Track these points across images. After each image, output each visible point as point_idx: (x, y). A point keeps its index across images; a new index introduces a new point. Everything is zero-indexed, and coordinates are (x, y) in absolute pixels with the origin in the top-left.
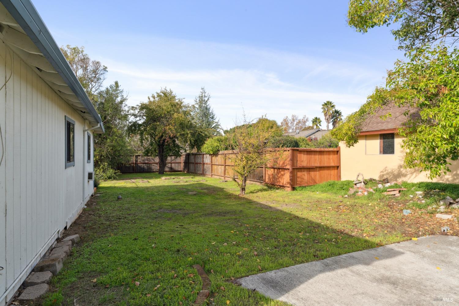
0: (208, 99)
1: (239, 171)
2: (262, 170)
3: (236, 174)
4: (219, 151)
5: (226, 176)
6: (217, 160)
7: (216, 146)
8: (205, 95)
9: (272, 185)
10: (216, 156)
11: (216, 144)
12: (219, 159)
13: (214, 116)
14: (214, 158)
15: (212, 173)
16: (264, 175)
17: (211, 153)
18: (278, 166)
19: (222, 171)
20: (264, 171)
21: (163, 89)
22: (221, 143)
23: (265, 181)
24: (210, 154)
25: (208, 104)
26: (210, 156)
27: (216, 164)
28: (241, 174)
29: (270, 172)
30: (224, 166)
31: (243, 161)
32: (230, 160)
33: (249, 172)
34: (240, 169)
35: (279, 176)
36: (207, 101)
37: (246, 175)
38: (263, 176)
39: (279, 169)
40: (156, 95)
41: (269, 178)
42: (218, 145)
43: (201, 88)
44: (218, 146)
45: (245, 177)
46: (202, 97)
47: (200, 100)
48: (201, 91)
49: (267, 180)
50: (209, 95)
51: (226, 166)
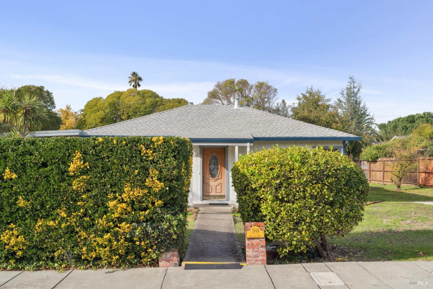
0: (359, 90)
1: (396, 174)
2: (417, 174)
3: (393, 176)
4: (377, 158)
5: (385, 181)
6: (375, 167)
7: (374, 154)
8: (354, 86)
9: (424, 185)
10: (374, 163)
11: (374, 152)
12: (378, 166)
13: (366, 110)
14: (372, 165)
15: (370, 178)
16: (418, 178)
17: (370, 160)
18: (428, 171)
19: (381, 176)
20: (418, 175)
21: (309, 89)
22: (379, 150)
23: (419, 183)
24: (368, 161)
25: (358, 96)
26: (369, 163)
27: (374, 170)
28: (397, 176)
29: (423, 175)
30: (383, 172)
31: (398, 167)
32: (389, 166)
33: (403, 174)
34: (397, 173)
35: (429, 178)
36: (357, 93)
37: (400, 177)
38: (417, 180)
39: (430, 173)
40: (301, 96)
41: (422, 180)
42: (377, 152)
43: (349, 77)
44: (377, 154)
45: (400, 178)
46: (350, 88)
47: (348, 94)
48: (349, 80)
49: (420, 182)
50: (359, 85)
51: (385, 172)
